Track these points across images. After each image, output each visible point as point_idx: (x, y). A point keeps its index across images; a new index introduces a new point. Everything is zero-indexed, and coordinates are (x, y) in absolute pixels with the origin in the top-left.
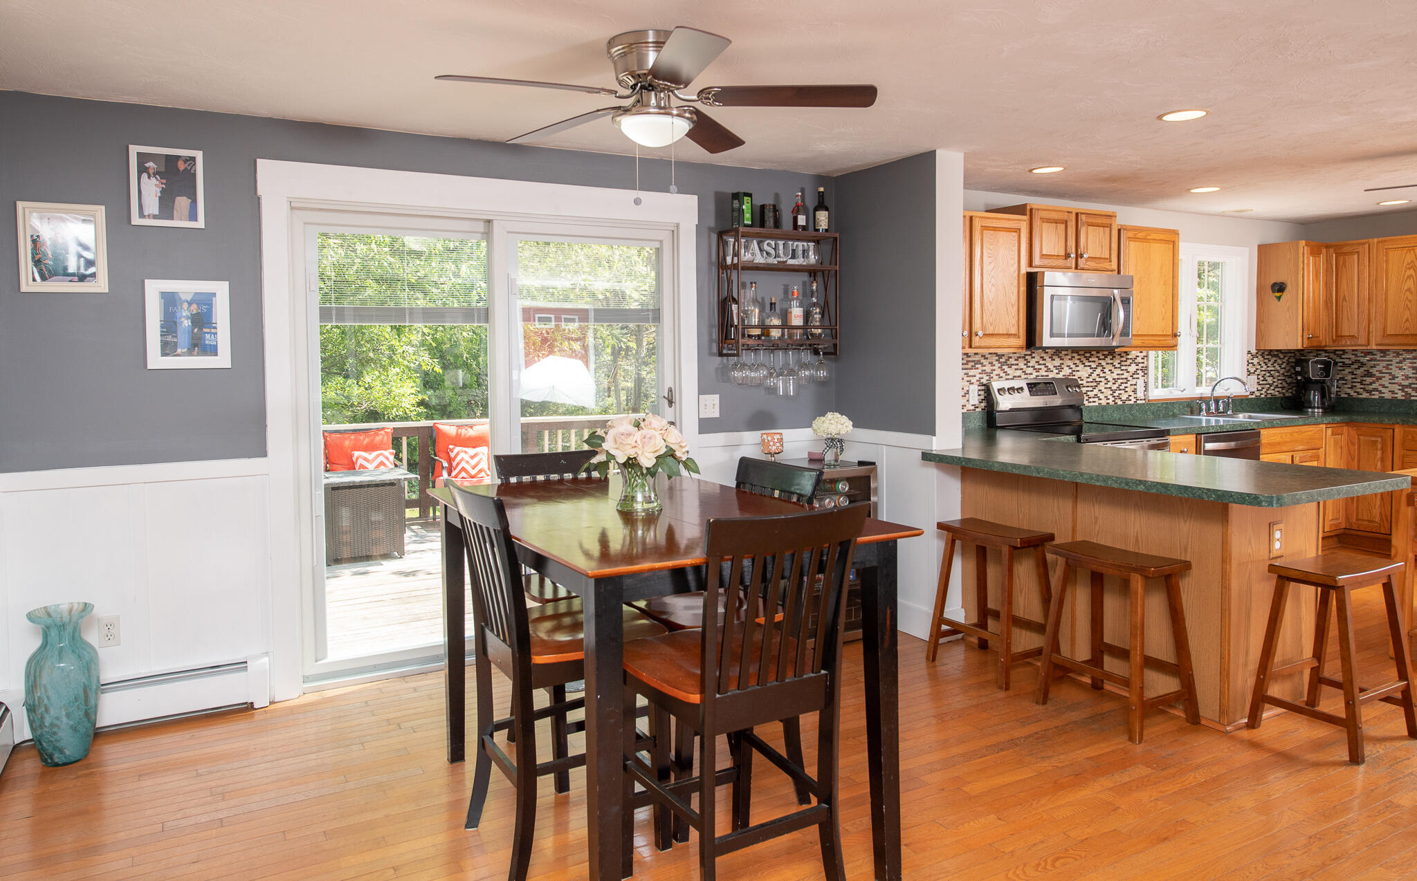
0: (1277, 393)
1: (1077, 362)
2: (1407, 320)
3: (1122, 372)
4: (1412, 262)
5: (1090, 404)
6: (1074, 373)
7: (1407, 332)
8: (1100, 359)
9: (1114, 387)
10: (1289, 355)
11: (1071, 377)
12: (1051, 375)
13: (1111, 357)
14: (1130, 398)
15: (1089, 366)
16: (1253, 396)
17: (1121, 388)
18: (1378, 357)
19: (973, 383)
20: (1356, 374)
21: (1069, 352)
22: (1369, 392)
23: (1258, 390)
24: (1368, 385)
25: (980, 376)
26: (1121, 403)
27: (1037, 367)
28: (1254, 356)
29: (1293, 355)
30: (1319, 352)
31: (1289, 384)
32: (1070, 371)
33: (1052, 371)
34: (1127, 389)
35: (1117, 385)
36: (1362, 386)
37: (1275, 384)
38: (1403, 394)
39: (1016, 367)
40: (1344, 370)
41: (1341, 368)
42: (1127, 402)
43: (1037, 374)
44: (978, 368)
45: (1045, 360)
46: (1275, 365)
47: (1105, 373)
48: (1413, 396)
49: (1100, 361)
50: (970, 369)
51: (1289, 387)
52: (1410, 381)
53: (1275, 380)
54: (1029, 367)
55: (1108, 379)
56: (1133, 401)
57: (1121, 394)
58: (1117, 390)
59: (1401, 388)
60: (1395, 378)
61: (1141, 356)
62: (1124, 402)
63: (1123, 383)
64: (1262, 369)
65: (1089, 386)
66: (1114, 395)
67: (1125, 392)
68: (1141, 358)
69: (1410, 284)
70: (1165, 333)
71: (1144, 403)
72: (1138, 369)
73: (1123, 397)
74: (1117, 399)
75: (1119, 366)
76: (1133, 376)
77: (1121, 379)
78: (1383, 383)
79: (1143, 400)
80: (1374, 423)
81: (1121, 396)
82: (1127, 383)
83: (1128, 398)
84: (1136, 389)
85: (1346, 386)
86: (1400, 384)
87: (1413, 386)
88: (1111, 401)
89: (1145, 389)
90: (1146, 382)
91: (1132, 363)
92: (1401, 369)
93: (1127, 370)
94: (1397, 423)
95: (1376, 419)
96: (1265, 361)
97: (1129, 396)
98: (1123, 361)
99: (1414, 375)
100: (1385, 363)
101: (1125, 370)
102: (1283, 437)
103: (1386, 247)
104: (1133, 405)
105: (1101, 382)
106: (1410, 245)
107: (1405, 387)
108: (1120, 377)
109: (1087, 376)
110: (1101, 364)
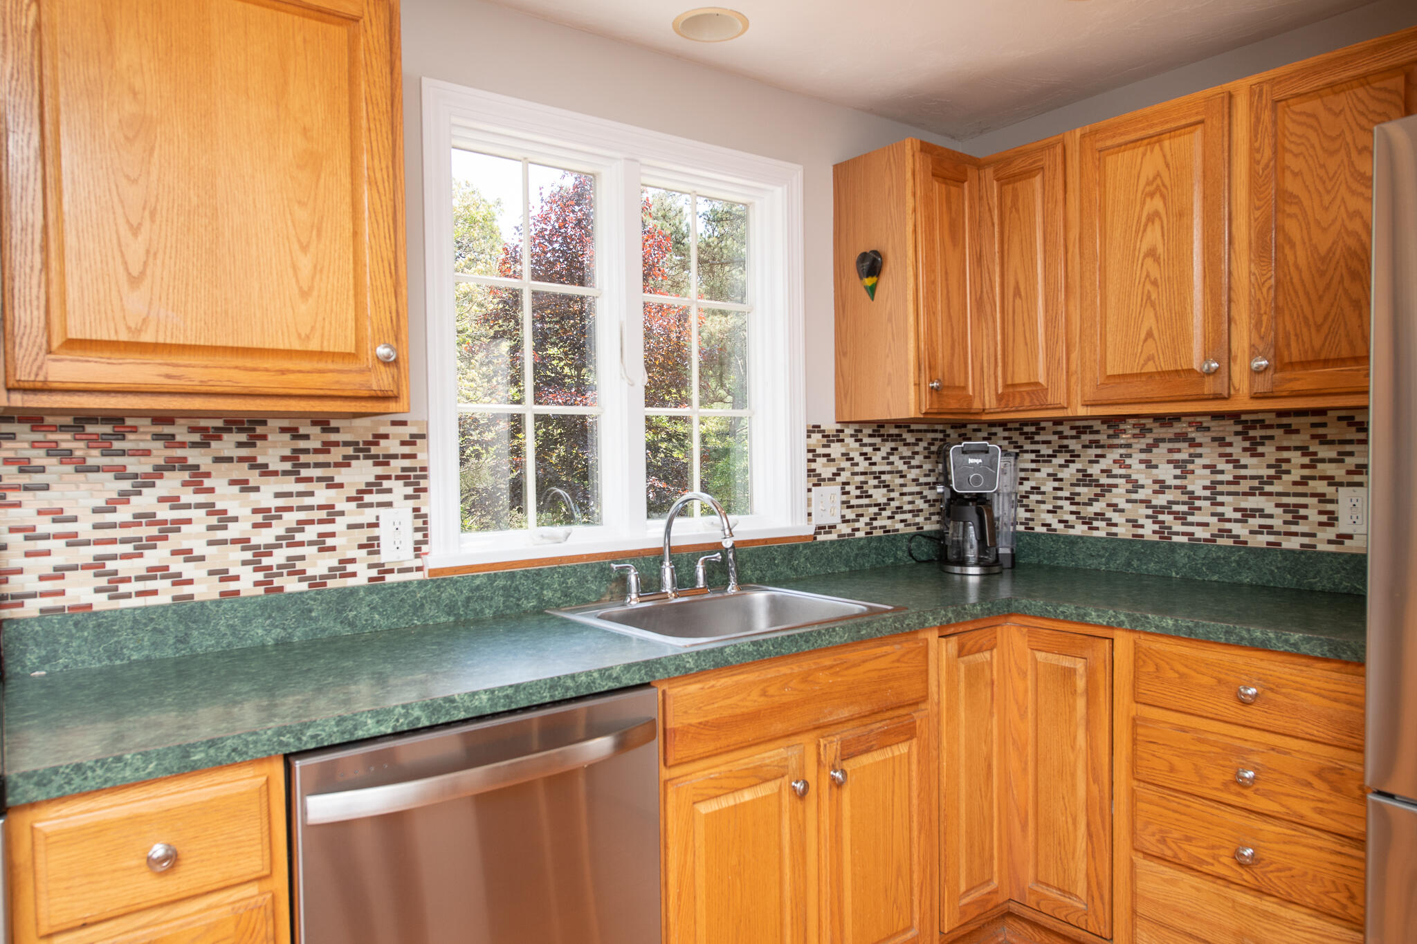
0: (900, 526)
2: (1150, 334)
3: (302, 487)
4: (1158, 175)
5: (123, 602)
7: (1150, 368)
8: (181, 444)
9: (264, 537)
13: (243, 437)
14: (350, 568)
16: (831, 538)
17: (299, 537)
18: (1102, 438)
20: (1061, 480)
22: (1087, 522)
23: (845, 521)
24: (1085, 504)
26: (304, 586)
28: (829, 439)
29: (940, 436)
30: (994, 430)
31: (929, 503)
34: (330, 542)
35: (278, 529)
36: (1074, 508)
37: (894, 504)
38: (1156, 527)
40: (1038, 470)
41: (1034, 466)
42: (332, 584)
46: (892, 458)
47: (211, 490)
48: (1177, 534)
51: (932, 510)
52: (1169, 496)
53: (892, 495)
55: (225, 512)
56: (362, 575)
57: (302, 558)
58: (280, 546)
59: (1150, 512)
60: (1136, 486)
61: (396, 436)
62: (317, 583)
63: (311, 522)
64: (856, 469)
65: (113, 541)
66: (266, 561)
67: (321, 550)
68: (397, 442)
69: (1153, 236)
70: (314, 346)
71: (411, 582)
72: (388, 477)
73: (314, 565)
74: (281, 575)
75: (288, 466)
76: (362, 499)
77: (300, 508)
78: (1114, 501)
79: (409, 570)
80: (1067, 620)
81: (299, 565)
82: (333, 521)
83: (341, 569)
84: (377, 538)
85: (1043, 507)
86: (1147, 503)
87: (1175, 508)
88: (248, 583)
89: (419, 536)
90: (425, 516)
91: (357, 458)
92: (1149, 465)
93: (332, 479)
94: (1120, 625)
95: (1069, 609)
96: (865, 450)
97: (341, 562)
98: (306, 451)
99: (1178, 482)
100: (1115, 454)
101: (320, 479)
102: (771, 691)
103: (1099, 145)
104: (353, 591)
105: (188, 521)
106: (1151, 132)
107: (1159, 510)
108: (293, 502)
109: (101, 503)
110: (183, 459)
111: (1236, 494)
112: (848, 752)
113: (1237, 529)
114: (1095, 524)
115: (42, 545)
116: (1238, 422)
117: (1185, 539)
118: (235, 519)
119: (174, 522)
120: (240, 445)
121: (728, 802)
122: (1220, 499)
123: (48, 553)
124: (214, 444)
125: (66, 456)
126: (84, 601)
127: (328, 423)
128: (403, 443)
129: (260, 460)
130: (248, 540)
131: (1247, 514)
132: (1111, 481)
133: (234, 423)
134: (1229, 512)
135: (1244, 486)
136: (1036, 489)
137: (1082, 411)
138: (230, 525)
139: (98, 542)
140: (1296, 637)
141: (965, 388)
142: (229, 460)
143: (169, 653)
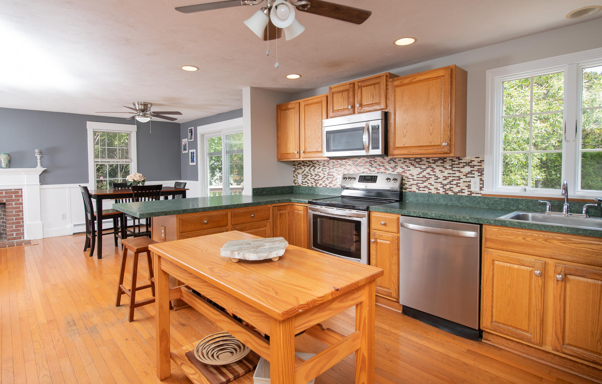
1: (409, 165)
3: (453, 172)
5: (420, 192)
6: (406, 172)
8: (431, 163)
9: (445, 182)
11: (404, 174)
12: (388, 172)
13: (442, 161)
14: (463, 191)
15: (419, 167)
17: (452, 183)
19: (340, 174)
26: (453, 194)
27: (378, 167)
32: (403, 170)
33: (389, 170)
34: (459, 185)
35: (448, 181)
39: (365, 167)
42: (459, 194)
43: (378, 171)
44: (342, 167)
45: (384, 163)
47: (435, 172)
50: (338, 167)
54: (373, 167)
55: (438, 176)
56: (466, 193)
57: (453, 187)
58: (448, 184)
61: (476, 161)
62: (456, 193)
63: (455, 180)
65: (419, 181)
66: (445, 187)
67: (457, 186)
68: (477, 162)
70: (432, 144)
71: (477, 196)
72: (474, 171)
73: (455, 189)
74: (448, 190)
75: (450, 167)
76: (467, 175)
77: (453, 177)
79: (477, 194)
81: (452, 189)
82: (460, 180)
83: (461, 191)
84: (470, 185)
88: (441, 191)
89: (482, 186)
90: (483, 181)
91: (466, 166)
93: (460, 170)
97: (461, 189)
98: (454, 164)
101: (457, 171)
102: (528, 240)
105: (431, 178)
108: (451, 175)
109: (418, 173)
110: (431, 166)
115: (409, 180)
118: (440, 178)
119: (429, 178)
120: (441, 163)
121: (507, 264)
123: (410, 181)
124: (436, 163)
125: (413, 165)
126: (414, 190)
127: (460, 158)
128: (478, 162)
129: (445, 166)
130: (442, 183)
133: (440, 159)
138: (439, 179)
139: (417, 180)
142: (439, 166)
143: (426, 202)
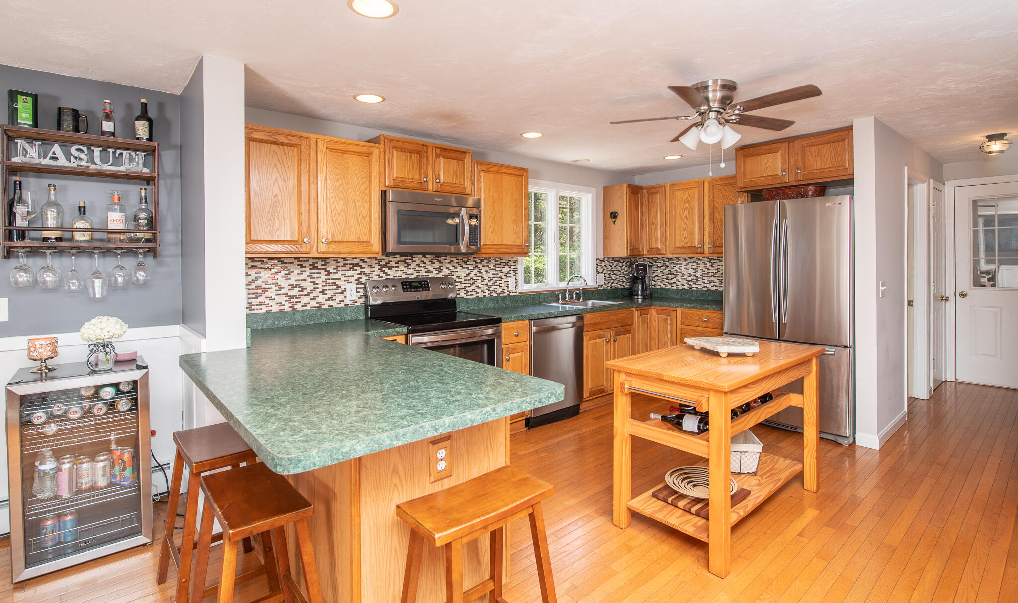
0: (619, 286)
2: (686, 237)
3: (496, 273)
4: (688, 198)
5: (468, 297)
6: (453, 274)
7: (686, 245)
8: (477, 263)
9: (490, 284)
10: (627, 260)
11: (450, 277)
12: (431, 276)
13: (487, 261)
14: (504, 291)
15: (466, 268)
16: (602, 288)
17: (496, 284)
18: (675, 262)
19: (351, 283)
20: (664, 273)
21: (449, 256)
22: (671, 285)
23: (605, 284)
24: (670, 280)
25: (359, 276)
26: (496, 295)
27: (417, 269)
28: (601, 261)
29: (630, 260)
30: (645, 259)
31: (627, 280)
32: (449, 272)
33: (433, 272)
34: (501, 285)
35: (492, 282)
36: (667, 281)
37: (617, 280)
38: (689, 286)
39: (397, 269)
41: (656, 269)
42: (501, 295)
43: (418, 274)
44: (356, 270)
46: (617, 267)
47: (482, 273)
48: (694, 287)
49: (477, 265)
50: (348, 271)
52: (692, 278)
53: (617, 277)
54: (410, 269)
55: (484, 278)
56: (506, 293)
58: (493, 286)
59: (687, 282)
60: (684, 275)
62: (498, 295)
63: (498, 281)
64: (608, 270)
65: (467, 284)
66: (490, 289)
67: (499, 287)
68: (513, 262)
69: (686, 213)
70: (516, 243)
71: (515, 295)
72: (511, 270)
73: (498, 290)
74: (493, 292)
75: (494, 268)
76: (506, 275)
77: (496, 278)
78: (678, 279)
79: (514, 292)
80: (666, 306)
81: (496, 290)
82: (501, 280)
83: (502, 292)
84: (509, 285)
85: (659, 281)
86: (686, 279)
87: (693, 281)
88: (487, 294)
89: (516, 284)
90: (517, 280)
91: (506, 266)
92: (687, 269)
93: (501, 271)
94: (678, 307)
95: (666, 304)
96: (610, 264)
97: (502, 290)
98: (497, 264)
99: (694, 274)
100: (678, 266)
101: (499, 271)
102: (603, 318)
103: (674, 189)
104: (506, 296)
105: (478, 280)
106: (686, 187)
107: (689, 281)
108: (495, 276)
109: (465, 275)
110: (477, 266)
111: (708, 277)
112: (617, 335)
113: (708, 286)
114: (673, 285)
116: (708, 259)
117: (696, 289)
118: (486, 279)
119: (476, 280)
120: (487, 263)
121: (594, 341)
122: (704, 278)
124: (482, 263)
126: (463, 296)
127: (501, 258)
129: (490, 266)
130: (487, 284)
131: (711, 282)
132: (677, 274)
133: (485, 258)
134: (706, 282)
135: (710, 275)
136: (657, 276)
137: (669, 255)
138: (485, 281)
139: (465, 284)
140: (714, 306)
141: (639, 248)
142: (485, 266)
143: (476, 308)
